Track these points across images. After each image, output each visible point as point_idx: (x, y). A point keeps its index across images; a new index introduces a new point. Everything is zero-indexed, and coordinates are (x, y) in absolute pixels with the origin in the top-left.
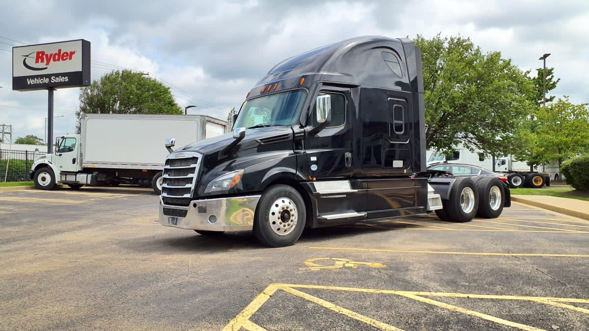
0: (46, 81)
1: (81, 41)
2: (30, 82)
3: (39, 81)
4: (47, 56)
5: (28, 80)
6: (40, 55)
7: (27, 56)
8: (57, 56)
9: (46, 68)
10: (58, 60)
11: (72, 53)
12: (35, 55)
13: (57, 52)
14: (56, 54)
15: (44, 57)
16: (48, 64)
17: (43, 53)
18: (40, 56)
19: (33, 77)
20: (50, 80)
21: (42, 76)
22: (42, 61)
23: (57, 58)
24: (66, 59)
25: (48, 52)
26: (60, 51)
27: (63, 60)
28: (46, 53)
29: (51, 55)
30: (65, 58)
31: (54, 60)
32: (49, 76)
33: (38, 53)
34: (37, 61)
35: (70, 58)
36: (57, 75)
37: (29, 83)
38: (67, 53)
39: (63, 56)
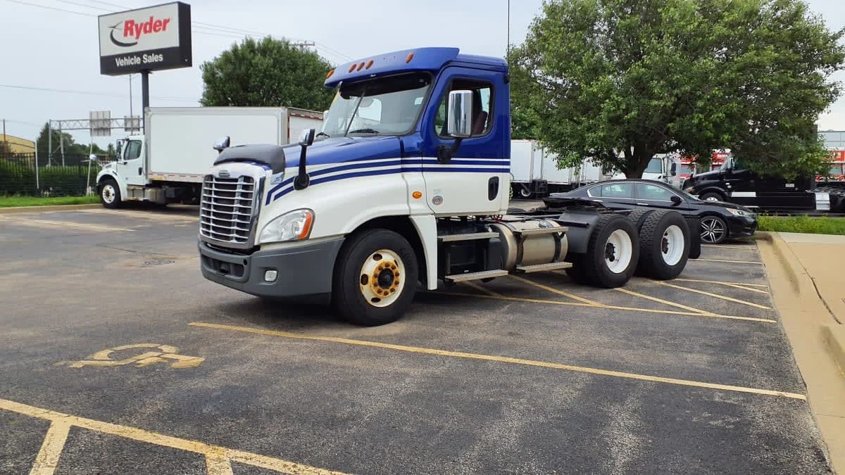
0: (137, 61)
1: (177, 5)
2: (120, 63)
3: (128, 62)
4: (137, 26)
5: (116, 60)
6: (129, 25)
7: (114, 27)
8: (148, 26)
9: (136, 43)
10: (150, 31)
11: (166, 21)
12: (123, 26)
13: (149, 21)
14: (147, 24)
15: (134, 27)
16: (137, 37)
17: (132, 22)
18: (129, 27)
19: (122, 56)
20: (142, 59)
21: (131, 55)
22: (132, 34)
23: (148, 29)
24: (160, 29)
25: (138, 22)
26: (152, 18)
27: (156, 31)
28: (136, 23)
29: (142, 24)
30: (157, 28)
31: (146, 32)
32: (140, 54)
33: (127, 23)
34: (126, 35)
35: (164, 29)
36: (149, 53)
37: (118, 65)
38: (159, 22)
39: (155, 25)
